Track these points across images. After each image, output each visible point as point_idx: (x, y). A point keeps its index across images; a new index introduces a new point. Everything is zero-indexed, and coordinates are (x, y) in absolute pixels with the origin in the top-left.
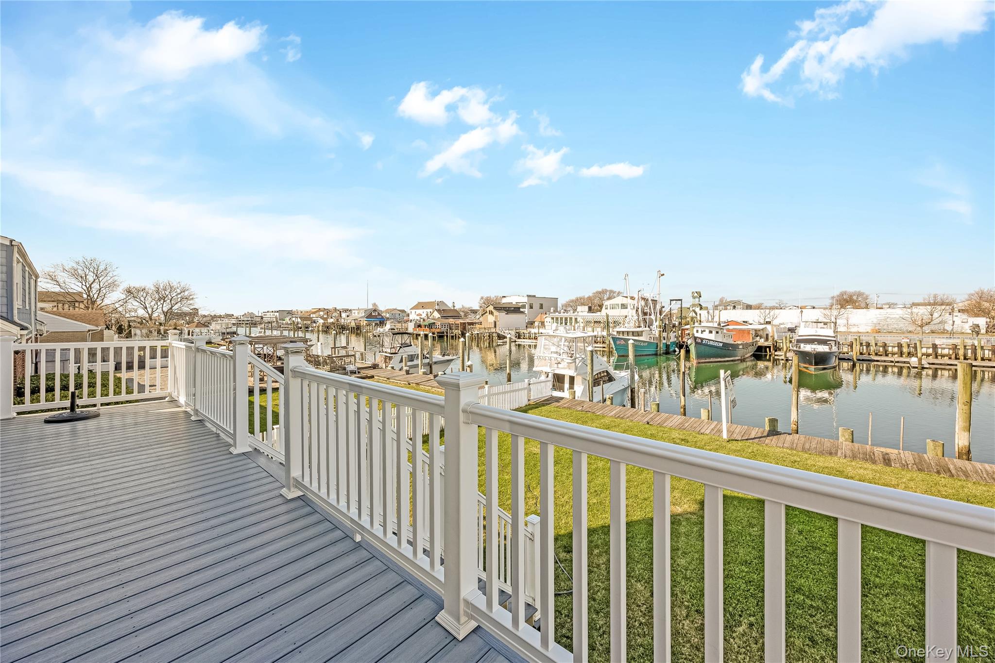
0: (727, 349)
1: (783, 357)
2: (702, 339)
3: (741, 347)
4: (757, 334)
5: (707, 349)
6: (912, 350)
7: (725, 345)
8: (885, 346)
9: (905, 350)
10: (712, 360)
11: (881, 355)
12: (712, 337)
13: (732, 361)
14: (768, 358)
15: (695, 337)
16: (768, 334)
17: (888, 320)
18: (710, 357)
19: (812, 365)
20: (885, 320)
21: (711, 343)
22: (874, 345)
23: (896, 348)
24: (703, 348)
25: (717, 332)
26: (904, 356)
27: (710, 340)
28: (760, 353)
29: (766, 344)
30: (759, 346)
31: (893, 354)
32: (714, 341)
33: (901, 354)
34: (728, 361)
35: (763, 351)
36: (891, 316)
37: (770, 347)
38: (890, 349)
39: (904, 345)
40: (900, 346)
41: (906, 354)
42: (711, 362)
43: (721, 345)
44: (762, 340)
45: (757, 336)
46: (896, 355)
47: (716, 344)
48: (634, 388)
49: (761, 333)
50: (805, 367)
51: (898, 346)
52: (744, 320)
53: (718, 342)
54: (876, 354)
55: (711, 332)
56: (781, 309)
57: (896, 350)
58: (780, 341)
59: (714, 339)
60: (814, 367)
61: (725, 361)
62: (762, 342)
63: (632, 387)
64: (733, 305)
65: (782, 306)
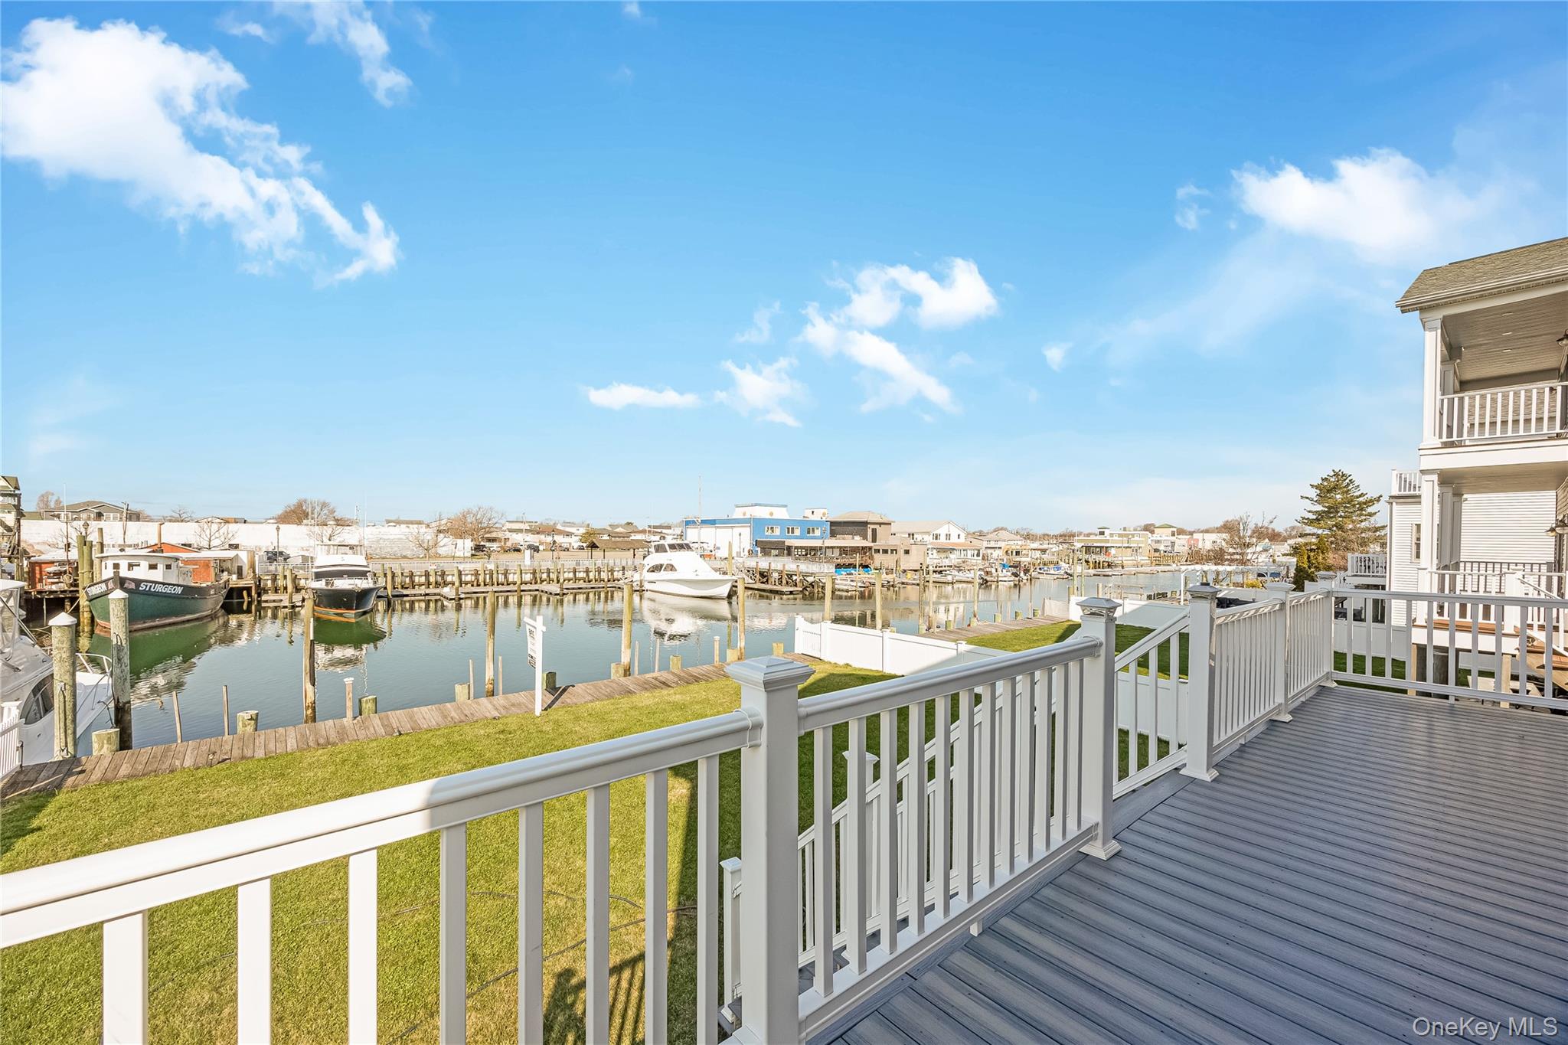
0: (190, 597)
1: (286, 603)
2: (138, 582)
3: (212, 592)
4: (222, 566)
5: (152, 600)
6: (439, 579)
7: (187, 589)
8: (412, 575)
9: (432, 579)
10: (157, 622)
11: (407, 588)
12: (158, 575)
13: (197, 619)
14: (245, 607)
15: (121, 578)
16: (241, 567)
17: (381, 541)
18: (153, 617)
19: (352, 609)
20: (378, 541)
21: (159, 588)
22: (400, 575)
23: (424, 578)
24: (140, 599)
25: (168, 567)
26: (431, 586)
27: (156, 583)
28: (234, 601)
29: (242, 584)
30: (231, 588)
31: (420, 585)
32: (164, 584)
33: (429, 584)
34: (188, 621)
35: (235, 596)
36: (384, 537)
37: (249, 589)
38: (417, 579)
39: (432, 573)
40: (427, 574)
41: (434, 584)
42: (157, 627)
43: (179, 590)
44: (234, 577)
45: (223, 571)
46: (423, 587)
47: (168, 590)
48: (129, 702)
49: (228, 565)
50: (337, 614)
51: (425, 575)
52: (183, 543)
53: (174, 585)
54: (402, 587)
55: (153, 567)
56: (182, 521)
57: (423, 579)
58: (266, 578)
59: (161, 581)
60: (354, 612)
61: (183, 622)
62: (234, 581)
63: (122, 700)
64: (96, 511)
65: (184, 516)
